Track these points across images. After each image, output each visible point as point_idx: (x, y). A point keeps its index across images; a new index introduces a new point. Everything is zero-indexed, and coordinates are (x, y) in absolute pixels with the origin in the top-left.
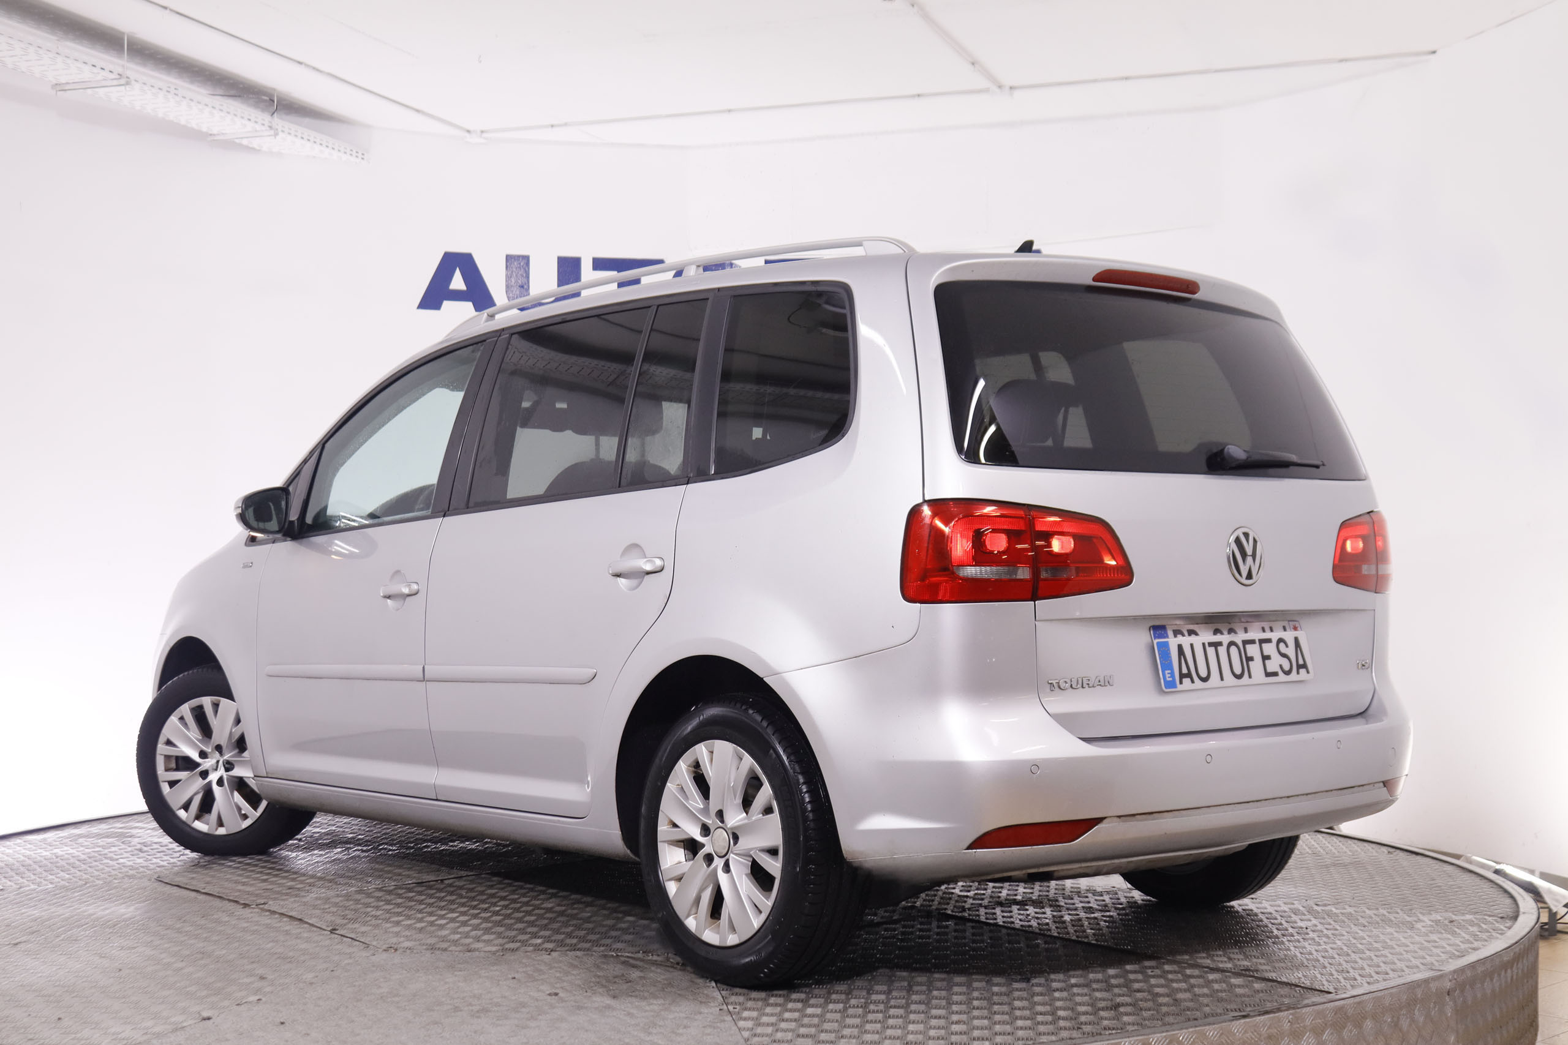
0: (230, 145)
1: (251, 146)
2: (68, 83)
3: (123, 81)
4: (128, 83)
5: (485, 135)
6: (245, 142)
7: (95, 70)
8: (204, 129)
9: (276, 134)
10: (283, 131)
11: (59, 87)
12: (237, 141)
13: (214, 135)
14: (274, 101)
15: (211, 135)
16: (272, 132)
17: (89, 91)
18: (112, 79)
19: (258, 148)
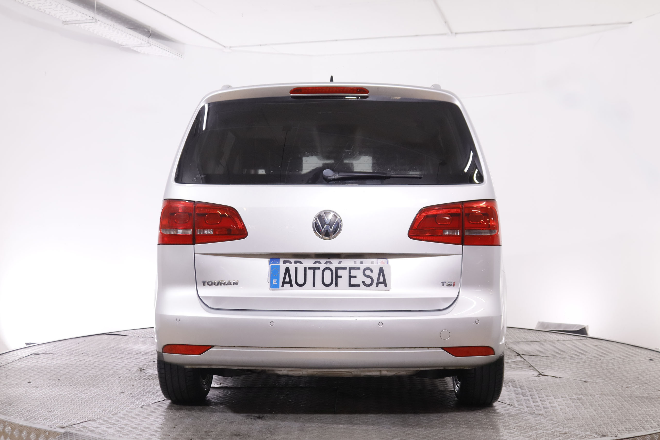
0: (128, 50)
1: (137, 51)
2: (69, 21)
3: (94, 21)
4: (96, 22)
5: (231, 48)
6: (135, 49)
7: (83, 15)
8: (120, 43)
9: (150, 45)
10: (153, 44)
11: (65, 23)
12: (132, 48)
13: (123, 45)
14: (149, 32)
15: (122, 45)
16: (149, 45)
17: (77, 25)
18: (89, 20)
19: (139, 51)
